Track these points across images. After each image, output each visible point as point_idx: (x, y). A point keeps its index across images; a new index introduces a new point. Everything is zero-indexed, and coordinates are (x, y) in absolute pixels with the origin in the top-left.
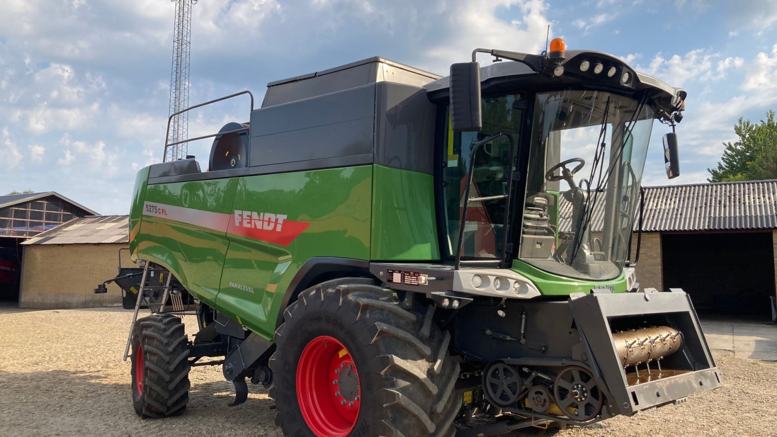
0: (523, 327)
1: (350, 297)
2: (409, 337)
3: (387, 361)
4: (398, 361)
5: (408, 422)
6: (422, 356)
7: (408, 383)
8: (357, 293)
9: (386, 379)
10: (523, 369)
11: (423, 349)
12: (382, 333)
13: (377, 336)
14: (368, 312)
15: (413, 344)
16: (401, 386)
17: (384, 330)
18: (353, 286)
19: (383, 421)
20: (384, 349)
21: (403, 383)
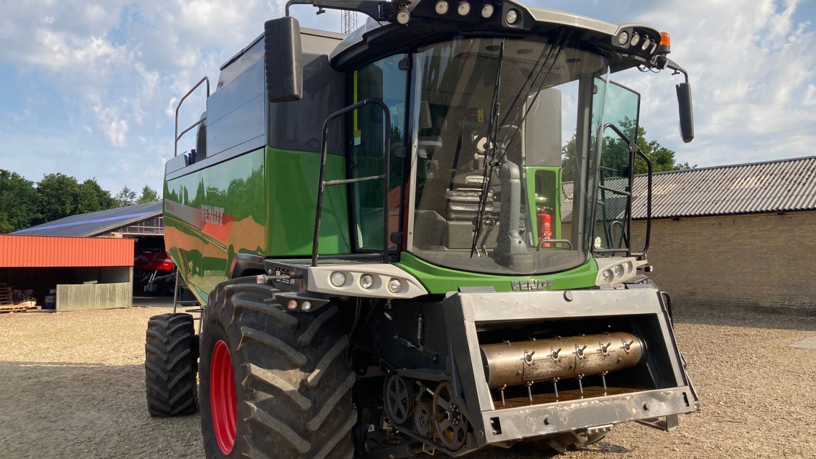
0: (419, 332)
1: (234, 298)
2: (278, 343)
3: (246, 370)
4: (257, 371)
5: (271, 440)
6: (294, 366)
7: (270, 396)
8: (242, 293)
9: (247, 391)
10: (417, 383)
11: (295, 357)
12: (246, 339)
13: (242, 342)
14: (242, 315)
15: (283, 352)
16: (261, 399)
17: (248, 336)
18: (239, 285)
19: (244, 436)
20: (247, 357)
21: (263, 396)
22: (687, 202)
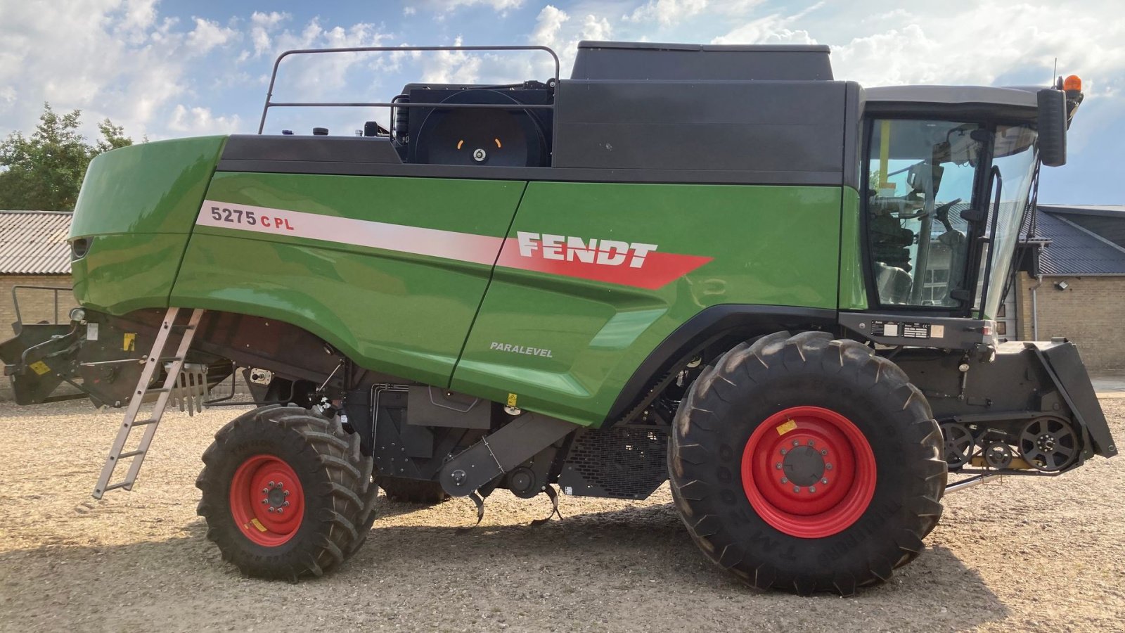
10: (971, 427)
19: (924, 496)
22: (29, 256)
